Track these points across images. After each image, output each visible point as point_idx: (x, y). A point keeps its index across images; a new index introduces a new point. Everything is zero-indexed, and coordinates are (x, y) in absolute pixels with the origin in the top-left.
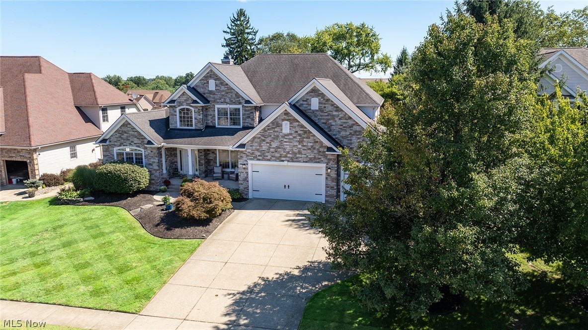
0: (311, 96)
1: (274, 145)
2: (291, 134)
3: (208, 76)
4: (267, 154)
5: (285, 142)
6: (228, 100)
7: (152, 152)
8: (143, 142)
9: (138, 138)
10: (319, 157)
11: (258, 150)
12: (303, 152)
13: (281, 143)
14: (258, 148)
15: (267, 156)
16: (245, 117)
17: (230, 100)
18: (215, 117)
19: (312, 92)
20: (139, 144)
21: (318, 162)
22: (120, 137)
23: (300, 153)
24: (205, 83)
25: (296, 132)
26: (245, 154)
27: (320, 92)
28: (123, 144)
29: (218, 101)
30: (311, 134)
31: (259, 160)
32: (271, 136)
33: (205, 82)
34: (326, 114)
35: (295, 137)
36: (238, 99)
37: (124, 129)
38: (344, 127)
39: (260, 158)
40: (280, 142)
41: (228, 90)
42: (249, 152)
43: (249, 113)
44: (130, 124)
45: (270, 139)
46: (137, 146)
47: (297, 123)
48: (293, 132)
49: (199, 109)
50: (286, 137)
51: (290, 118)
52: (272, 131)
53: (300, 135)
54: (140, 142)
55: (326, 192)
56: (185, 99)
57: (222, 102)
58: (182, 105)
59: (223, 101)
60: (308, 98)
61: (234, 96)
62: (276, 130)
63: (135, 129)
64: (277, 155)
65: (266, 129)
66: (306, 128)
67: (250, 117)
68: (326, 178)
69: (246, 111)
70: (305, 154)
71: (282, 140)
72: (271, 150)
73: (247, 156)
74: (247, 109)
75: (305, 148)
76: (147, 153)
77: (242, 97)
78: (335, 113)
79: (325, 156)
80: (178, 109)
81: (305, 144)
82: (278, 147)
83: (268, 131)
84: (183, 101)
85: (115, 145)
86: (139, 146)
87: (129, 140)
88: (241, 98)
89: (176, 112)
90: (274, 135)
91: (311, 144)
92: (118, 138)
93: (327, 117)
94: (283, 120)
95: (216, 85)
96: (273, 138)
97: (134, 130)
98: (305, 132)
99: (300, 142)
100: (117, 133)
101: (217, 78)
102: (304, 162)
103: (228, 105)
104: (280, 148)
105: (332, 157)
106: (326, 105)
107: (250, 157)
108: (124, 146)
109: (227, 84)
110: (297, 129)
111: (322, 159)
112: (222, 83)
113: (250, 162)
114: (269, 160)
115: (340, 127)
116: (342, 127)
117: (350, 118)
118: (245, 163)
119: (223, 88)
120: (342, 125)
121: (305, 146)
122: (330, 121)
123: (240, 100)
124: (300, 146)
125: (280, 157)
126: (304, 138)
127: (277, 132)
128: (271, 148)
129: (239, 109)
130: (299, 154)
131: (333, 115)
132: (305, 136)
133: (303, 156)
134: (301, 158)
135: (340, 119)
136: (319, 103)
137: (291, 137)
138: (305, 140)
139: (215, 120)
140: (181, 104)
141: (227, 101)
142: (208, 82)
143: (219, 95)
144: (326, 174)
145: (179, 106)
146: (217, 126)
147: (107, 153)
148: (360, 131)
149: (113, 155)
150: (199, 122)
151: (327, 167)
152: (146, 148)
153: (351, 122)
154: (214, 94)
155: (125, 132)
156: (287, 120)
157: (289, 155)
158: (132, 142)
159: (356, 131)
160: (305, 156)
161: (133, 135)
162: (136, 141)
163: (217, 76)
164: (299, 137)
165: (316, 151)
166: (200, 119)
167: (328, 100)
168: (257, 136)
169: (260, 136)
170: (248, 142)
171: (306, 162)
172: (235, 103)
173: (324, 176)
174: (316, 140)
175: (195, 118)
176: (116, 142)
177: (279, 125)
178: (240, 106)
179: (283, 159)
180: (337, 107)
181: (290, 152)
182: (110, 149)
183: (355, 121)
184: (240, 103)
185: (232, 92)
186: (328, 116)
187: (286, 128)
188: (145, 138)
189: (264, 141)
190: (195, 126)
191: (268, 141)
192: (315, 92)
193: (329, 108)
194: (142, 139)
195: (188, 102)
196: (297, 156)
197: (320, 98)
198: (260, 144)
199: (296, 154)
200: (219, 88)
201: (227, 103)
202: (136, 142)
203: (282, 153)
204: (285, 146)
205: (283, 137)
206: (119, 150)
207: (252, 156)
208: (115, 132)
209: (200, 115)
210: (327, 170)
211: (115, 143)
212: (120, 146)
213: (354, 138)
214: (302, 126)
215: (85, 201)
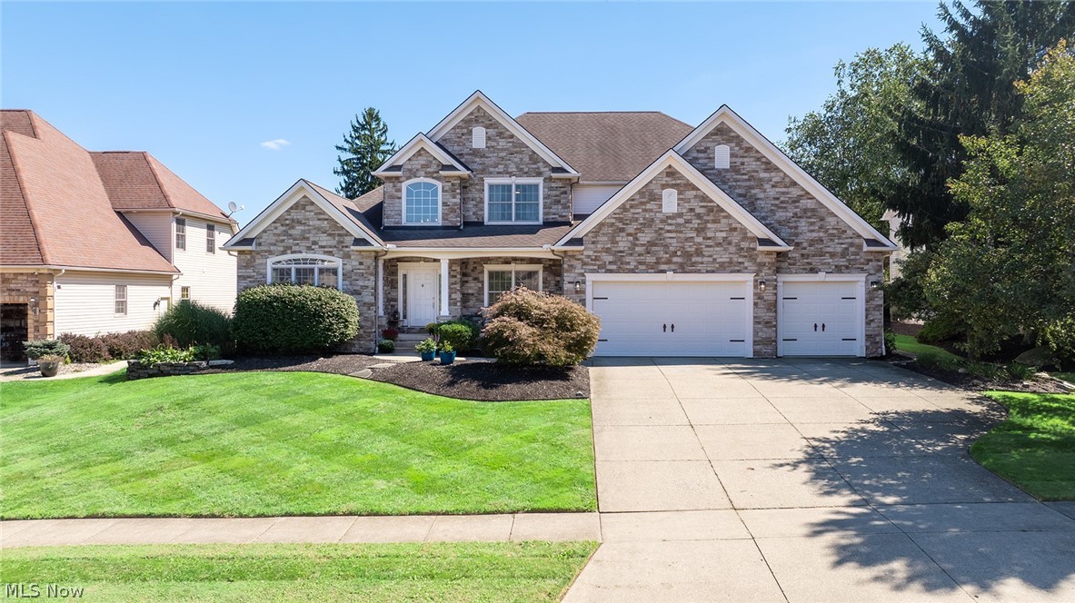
0: (714, 141)
1: (644, 238)
2: (680, 215)
3: (471, 120)
4: (628, 259)
5: (669, 231)
6: (513, 168)
7: (361, 264)
8: (342, 242)
9: (330, 235)
10: (740, 260)
11: (608, 251)
12: (707, 251)
13: (660, 234)
14: (609, 246)
15: (628, 263)
16: (549, 201)
17: (517, 167)
18: (483, 203)
19: (716, 134)
20: (330, 247)
21: (739, 271)
22: (285, 233)
23: (699, 253)
24: (463, 134)
25: (692, 210)
26: (579, 260)
27: (733, 134)
28: (291, 248)
29: (491, 169)
30: (723, 214)
31: (611, 271)
32: (637, 219)
33: (465, 131)
34: (746, 177)
35: (688, 222)
36: (536, 166)
37: (296, 215)
38: (782, 202)
39: (614, 267)
40: (656, 231)
41: (515, 147)
42: (588, 257)
43: (558, 193)
44: (312, 203)
45: (635, 225)
46: (325, 253)
47: (694, 193)
48: (684, 211)
49: (453, 185)
50: (669, 221)
51: (678, 182)
52: (640, 210)
53: (699, 216)
54: (333, 243)
55: (756, 333)
56: (423, 162)
57: (499, 173)
58: (415, 177)
59: (501, 170)
60: (709, 145)
61: (526, 159)
62: (648, 206)
63: (324, 213)
64: (650, 259)
65: (628, 206)
66: (712, 201)
67: (559, 202)
68: (755, 304)
69: (551, 189)
70: (710, 256)
71: (661, 229)
72: (637, 249)
73: (585, 264)
74: (553, 185)
75: (710, 242)
76: (349, 267)
77: (545, 162)
78: (762, 175)
79: (752, 259)
80: (404, 186)
81: (709, 234)
82: (652, 243)
83: (632, 211)
84: (419, 167)
85: (271, 253)
86: (330, 253)
87: (308, 239)
88: (541, 164)
89: (400, 190)
90: (644, 219)
91: (724, 234)
92: (279, 235)
93: (748, 183)
94: (664, 187)
95: (489, 138)
96: (641, 224)
97: (322, 217)
98: (710, 210)
99: (699, 231)
100: (279, 225)
101: (491, 124)
102: (707, 272)
103: (513, 178)
104: (656, 245)
105: (767, 260)
106: (745, 160)
107: (591, 267)
108: (292, 253)
109: (512, 136)
110: (694, 204)
111: (746, 264)
112: (500, 135)
113: (590, 277)
114: (632, 271)
115: (773, 202)
116: (777, 202)
117: (794, 184)
118: (580, 279)
119: (502, 143)
120: (778, 199)
121: (709, 238)
122: (753, 191)
123: (538, 168)
124: (700, 240)
125: (657, 263)
126: (707, 222)
127: (651, 211)
128: (636, 245)
129: (536, 186)
130: (698, 256)
131: (761, 180)
132: (709, 218)
133: (706, 259)
134: (702, 263)
135: (773, 186)
136: (732, 155)
137: (680, 221)
138: (709, 225)
139: (482, 210)
140: (412, 174)
141: (510, 170)
142: (470, 133)
143: (493, 159)
144: (755, 294)
145: (408, 178)
146: (486, 222)
147: (250, 272)
148: (813, 210)
149: (265, 276)
150: (453, 211)
151: (756, 281)
152: (347, 256)
153: (795, 192)
154: (483, 156)
155: (299, 222)
156: (673, 186)
157: (675, 259)
158: (315, 243)
159: (805, 210)
160: (711, 259)
161: (319, 229)
162: (324, 240)
163: (490, 118)
164: (698, 221)
165: (732, 249)
166: (455, 204)
167: (749, 149)
168: (608, 221)
169: (614, 221)
170: (586, 235)
171: (713, 272)
172: (527, 174)
173: (750, 299)
174: (734, 226)
175: (444, 204)
176: (275, 245)
177: (656, 198)
178: (539, 181)
179: (663, 267)
180: (768, 163)
181: (679, 253)
182: (258, 261)
183: (803, 189)
184: (539, 174)
185: (521, 152)
186: (749, 180)
187: (670, 202)
188: (348, 234)
189: (622, 230)
190: (443, 219)
191: (632, 231)
192: (722, 135)
193: (751, 164)
194: (339, 235)
195: (429, 170)
196: (694, 259)
197: (733, 145)
198: (614, 237)
199: (692, 255)
200: (494, 144)
201: (511, 174)
202: (324, 244)
203: (662, 254)
204: (669, 241)
205: (662, 221)
206: (279, 262)
207: (595, 265)
208: (274, 222)
209: (454, 197)
210: (755, 287)
211: (272, 248)
212: (284, 253)
213: (803, 224)
214: (704, 198)
215: (212, 367)
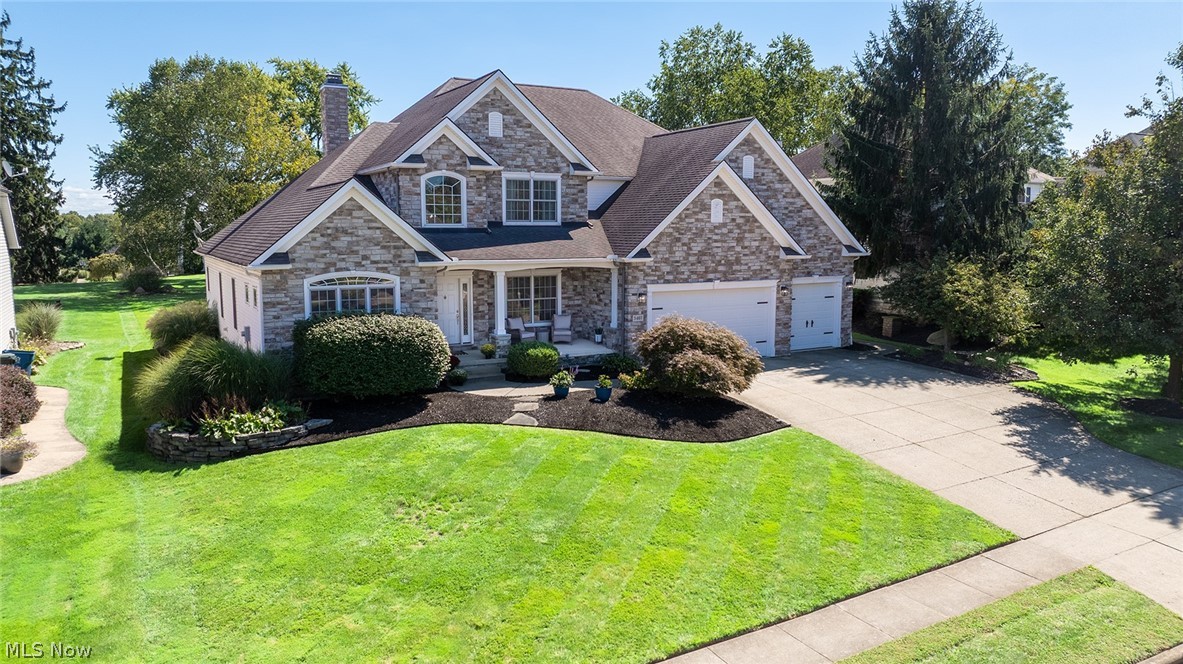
0: (742, 151)
1: (697, 248)
2: (724, 225)
3: (486, 103)
4: (683, 268)
5: (716, 241)
6: (531, 162)
7: (422, 281)
8: (400, 256)
9: (384, 247)
10: (768, 267)
11: (666, 261)
12: (744, 260)
13: (709, 244)
14: (667, 256)
15: (683, 273)
16: (566, 200)
17: (535, 161)
18: (501, 200)
19: (744, 145)
20: (385, 262)
21: (766, 278)
22: (327, 246)
23: (738, 261)
24: (478, 119)
25: (734, 220)
26: (641, 270)
27: (756, 146)
28: (335, 264)
29: (509, 162)
30: (757, 224)
31: (668, 282)
32: (690, 229)
33: (480, 115)
34: (765, 187)
35: (730, 231)
36: (554, 161)
37: (342, 222)
38: (790, 212)
39: (671, 277)
40: (706, 241)
41: (533, 138)
42: (650, 267)
43: (575, 191)
44: (361, 208)
45: (689, 235)
46: (378, 269)
47: (735, 203)
48: (728, 221)
49: (478, 180)
50: (716, 231)
51: (724, 192)
52: (693, 220)
53: (739, 226)
54: (389, 257)
55: (777, 333)
56: (446, 153)
57: (516, 166)
58: (436, 169)
59: (519, 164)
60: (739, 155)
61: (545, 152)
62: (700, 216)
63: (376, 220)
64: (701, 269)
65: (683, 216)
66: (748, 212)
67: (576, 201)
68: (777, 307)
69: (569, 186)
70: (746, 264)
71: (709, 238)
72: (691, 259)
73: (647, 275)
74: (571, 182)
75: (746, 251)
76: (408, 286)
77: (563, 157)
78: (778, 186)
79: (776, 266)
80: (423, 179)
81: (747, 244)
82: (702, 253)
83: (687, 220)
84: (440, 157)
85: (308, 271)
86: (384, 270)
87: (356, 253)
88: (559, 159)
89: (418, 185)
90: (696, 228)
91: (757, 244)
92: (319, 248)
93: (766, 194)
94: (713, 196)
95: (506, 126)
96: (694, 234)
97: (374, 225)
98: (747, 220)
99: (739, 240)
100: (318, 235)
101: (508, 110)
102: (744, 279)
103: (533, 173)
104: (705, 254)
105: (787, 267)
106: (765, 171)
107: (652, 278)
108: (337, 270)
109: (530, 125)
110: (736, 214)
111: (773, 271)
112: (518, 122)
113: (651, 288)
114: (686, 281)
115: (784, 212)
116: (786, 212)
117: (799, 195)
118: (642, 290)
119: (520, 133)
120: (787, 208)
121: (746, 248)
122: (770, 201)
123: (556, 163)
124: (738, 249)
125: (706, 272)
126: (745, 231)
127: (702, 220)
128: (689, 255)
129: (554, 183)
130: (737, 264)
131: (776, 190)
132: (747, 228)
133: (743, 267)
134: (740, 271)
135: (784, 197)
136: (756, 166)
137: (725, 230)
138: (747, 235)
139: (500, 208)
140: (434, 166)
141: (528, 164)
142: (486, 118)
143: (511, 150)
144: (777, 299)
145: (428, 170)
146: (505, 222)
147: (281, 297)
148: (811, 219)
149: (301, 301)
150: (479, 211)
151: (778, 286)
152: (405, 273)
153: (799, 203)
154: (501, 146)
155: (345, 232)
156: (720, 196)
157: (720, 268)
158: (365, 258)
159: (806, 219)
160: (746, 267)
161: (370, 240)
162: (377, 253)
163: (507, 103)
164: (738, 231)
165: (763, 257)
166: (481, 203)
167: (768, 161)
168: (666, 231)
169: (671, 230)
170: (649, 245)
171: (748, 279)
172: (546, 169)
173: (773, 303)
174: (764, 235)
175: (469, 203)
176: (313, 261)
177: (706, 208)
178: (557, 177)
179: (711, 276)
180: (781, 174)
181: (723, 262)
182: (291, 283)
183: (805, 200)
184: (557, 170)
185: (539, 144)
186: (767, 190)
187: (717, 212)
188: (406, 246)
189: (678, 240)
190: (469, 220)
191: (686, 240)
192: (749, 145)
193: (770, 176)
194: (395, 247)
195: (451, 161)
196: (734, 268)
197: (757, 156)
198: (671, 247)
199: (733, 264)
200: (511, 133)
201: (529, 169)
202: (377, 258)
203: (710, 263)
204: (715, 250)
205: (711, 231)
206: (321, 282)
207: (655, 276)
208: (312, 232)
209: (480, 195)
210: (778, 292)
211: (310, 265)
212: (325, 270)
213: (804, 232)
214: (743, 209)
